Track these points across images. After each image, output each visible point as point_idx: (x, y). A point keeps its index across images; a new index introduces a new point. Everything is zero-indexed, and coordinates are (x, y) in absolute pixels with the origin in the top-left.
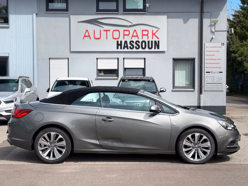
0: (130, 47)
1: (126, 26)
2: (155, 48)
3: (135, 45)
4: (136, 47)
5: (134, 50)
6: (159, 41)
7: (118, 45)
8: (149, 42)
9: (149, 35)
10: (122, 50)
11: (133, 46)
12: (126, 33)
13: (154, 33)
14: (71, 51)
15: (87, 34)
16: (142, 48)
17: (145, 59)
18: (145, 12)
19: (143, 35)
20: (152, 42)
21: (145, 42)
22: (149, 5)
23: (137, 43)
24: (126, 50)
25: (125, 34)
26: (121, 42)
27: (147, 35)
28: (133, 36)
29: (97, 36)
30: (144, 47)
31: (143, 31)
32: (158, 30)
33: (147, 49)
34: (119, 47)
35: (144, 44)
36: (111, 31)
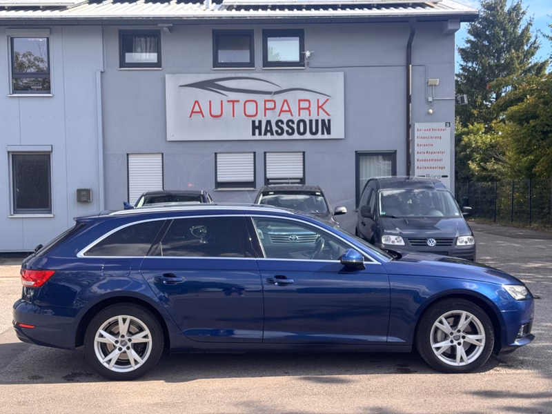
0: (277, 132)
1: (269, 93)
2: (323, 133)
3: (285, 128)
4: (287, 132)
5: (285, 136)
6: (329, 121)
7: (254, 127)
8: (311, 121)
9: (310, 109)
10: (263, 137)
11: (282, 129)
12: (270, 105)
13: (320, 105)
14: (168, 139)
15: (197, 109)
16: (299, 133)
17: (304, 153)
18: (304, 66)
19: (300, 109)
20: (317, 121)
21: (304, 121)
22: (311, 54)
23: (290, 124)
24: (269, 136)
25: (268, 107)
26: (260, 122)
28: (281, 111)
29: (216, 111)
30: (302, 130)
31: (300, 101)
32: (328, 100)
33: (308, 136)
34: (257, 131)
35: (302, 124)
36: (242, 103)
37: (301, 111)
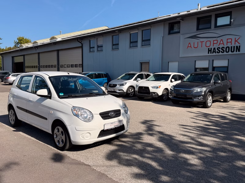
0: (217, 52)
1: (216, 37)
2: (236, 51)
3: (221, 50)
4: (222, 52)
5: (221, 53)
6: (240, 46)
7: (209, 51)
8: (231, 47)
9: (232, 42)
10: (212, 54)
11: (219, 51)
12: (216, 42)
13: (236, 40)
14: (180, 57)
15: (189, 46)
16: (226, 52)
17: (228, 60)
18: (231, 25)
19: (227, 42)
20: (234, 47)
21: (229, 47)
22: (234, 20)
23: (223, 48)
24: (214, 54)
25: (214, 43)
26: (211, 49)
27: (231, 42)
28: (220, 44)
29: (196, 46)
30: (227, 51)
31: (227, 39)
32: (240, 38)
33: (230, 53)
34: (210, 52)
35: (228, 48)
36: (205, 42)
37: (228, 43)
